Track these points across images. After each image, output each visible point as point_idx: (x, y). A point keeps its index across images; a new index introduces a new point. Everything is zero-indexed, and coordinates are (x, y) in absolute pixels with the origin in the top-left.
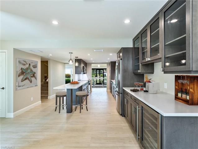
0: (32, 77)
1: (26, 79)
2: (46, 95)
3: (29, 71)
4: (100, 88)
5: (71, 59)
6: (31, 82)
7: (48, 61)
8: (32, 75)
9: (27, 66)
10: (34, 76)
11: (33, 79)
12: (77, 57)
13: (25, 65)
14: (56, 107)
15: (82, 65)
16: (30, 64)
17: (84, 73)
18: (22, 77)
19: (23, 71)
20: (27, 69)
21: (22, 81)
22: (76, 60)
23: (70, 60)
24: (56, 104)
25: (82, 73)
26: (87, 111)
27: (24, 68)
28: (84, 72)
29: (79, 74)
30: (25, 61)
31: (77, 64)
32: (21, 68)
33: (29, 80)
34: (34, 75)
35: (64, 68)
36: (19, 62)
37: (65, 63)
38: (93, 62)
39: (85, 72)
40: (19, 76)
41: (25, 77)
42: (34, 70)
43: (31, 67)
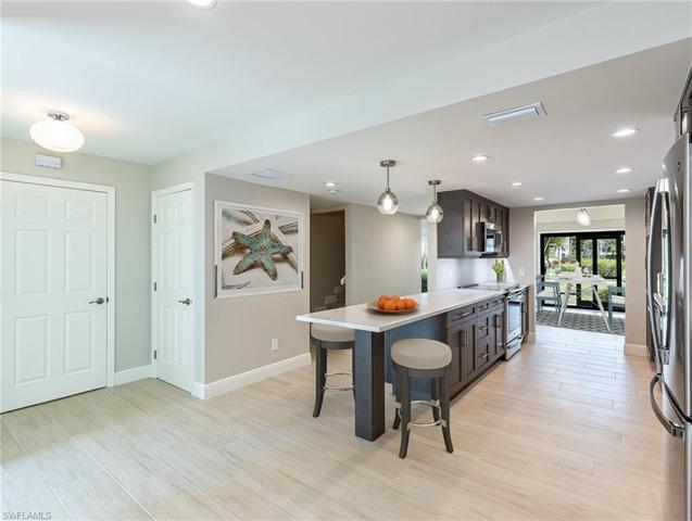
0: (277, 261)
1: (252, 267)
3: (265, 242)
4: (590, 329)
5: (388, 192)
6: (274, 276)
7: (343, 212)
8: (278, 256)
9: (260, 226)
10: (287, 258)
11: (282, 268)
12: (438, 183)
13: (248, 224)
15: (474, 218)
16: (268, 222)
18: (235, 260)
19: (243, 241)
20: (258, 236)
21: (238, 271)
23: (383, 196)
25: (469, 252)
26: (450, 449)
27: (246, 234)
28: (483, 250)
30: (248, 213)
31: (435, 215)
32: (234, 234)
33: (266, 270)
34: (285, 255)
36: (225, 214)
37: (419, 217)
38: (539, 200)
39: (487, 250)
40: (224, 256)
41: (249, 261)
42: (286, 240)
43: (274, 230)
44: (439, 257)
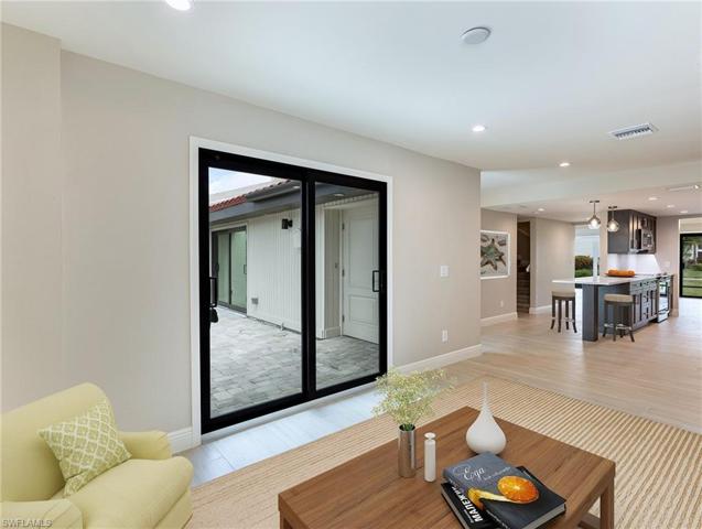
0: (497, 260)
1: (487, 263)
2: (525, 305)
3: (492, 250)
5: (594, 216)
6: (496, 268)
7: (529, 223)
8: (497, 258)
9: (489, 243)
11: (499, 264)
12: (615, 207)
13: (486, 241)
14: (553, 321)
15: (634, 226)
16: (493, 240)
17: (640, 253)
19: (484, 250)
20: (489, 247)
21: (482, 265)
22: (610, 213)
23: (591, 220)
24: (554, 315)
25: (631, 250)
27: (486, 246)
28: (639, 247)
29: (623, 256)
30: (485, 236)
31: (613, 227)
33: (492, 265)
34: (501, 258)
35: (572, 236)
37: (574, 224)
38: (684, 212)
39: (643, 248)
41: (486, 260)
42: (501, 249)
43: (496, 244)
44: (609, 253)
